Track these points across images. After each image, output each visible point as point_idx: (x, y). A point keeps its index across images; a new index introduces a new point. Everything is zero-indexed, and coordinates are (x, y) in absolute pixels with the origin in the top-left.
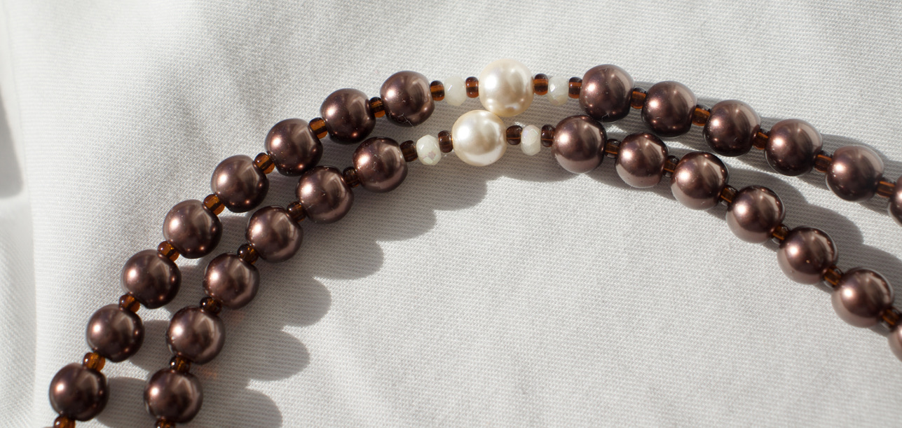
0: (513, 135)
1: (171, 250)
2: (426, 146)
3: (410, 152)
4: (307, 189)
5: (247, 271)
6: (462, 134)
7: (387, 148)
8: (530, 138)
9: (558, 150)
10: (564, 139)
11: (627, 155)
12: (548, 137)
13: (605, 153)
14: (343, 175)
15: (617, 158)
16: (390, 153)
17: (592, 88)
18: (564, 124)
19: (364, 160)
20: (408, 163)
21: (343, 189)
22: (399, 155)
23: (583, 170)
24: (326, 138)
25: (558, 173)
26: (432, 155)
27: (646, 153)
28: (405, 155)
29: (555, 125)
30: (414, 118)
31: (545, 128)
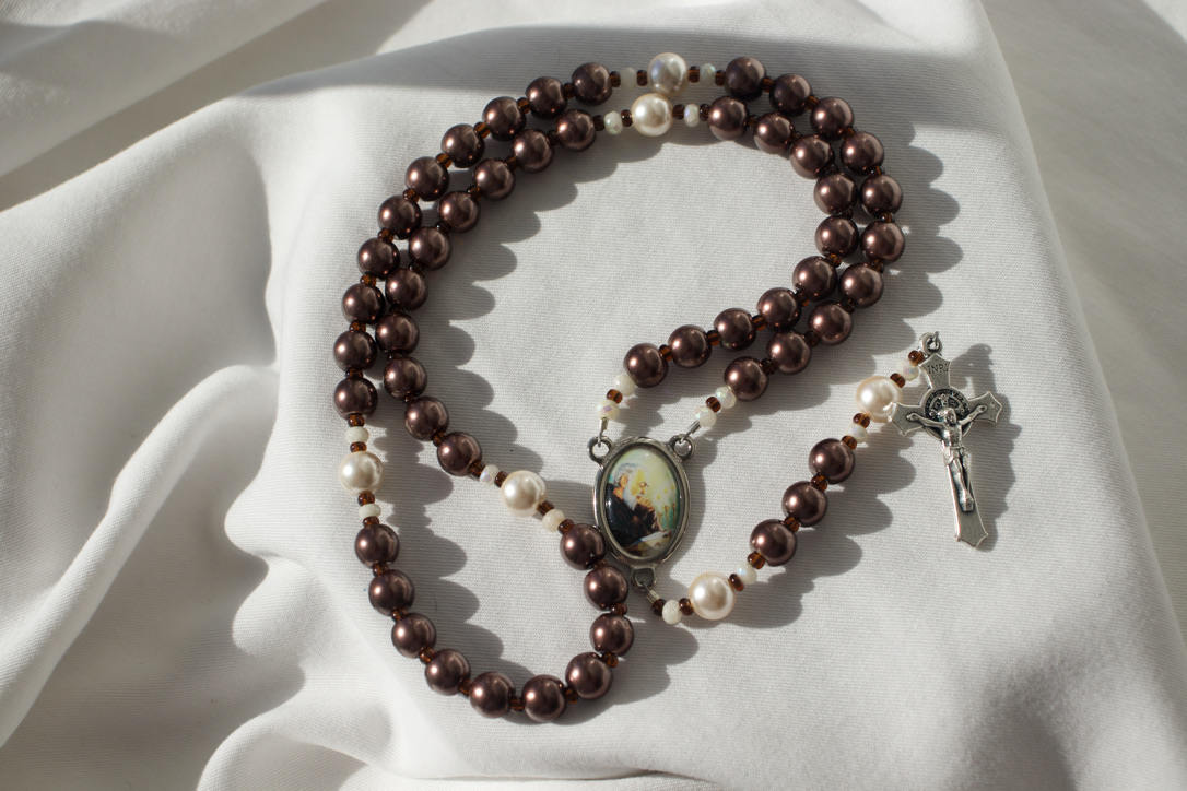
0: (678, 112)
1: (414, 194)
2: (612, 120)
3: (599, 124)
4: (519, 148)
5: (472, 204)
6: (639, 112)
7: (580, 116)
8: (691, 113)
9: (713, 123)
10: (716, 115)
11: (763, 130)
12: (705, 113)
13: (747, 126)
14: (547, 135)
15: (756, 131)
16: (583, 120)
17: (732, 77)
18: (716, 104)
19: (563, 128)
20: (598, 133)
21: (547, 147)
22: (591, 125)
23: (730, 139)
24: (529, 114)
25: (711, 139)
26: (616, 128)
27: (778, 127)
28: (595, 125)
29: (710, 104)
30: (599, 97)
31: (702, 107)
